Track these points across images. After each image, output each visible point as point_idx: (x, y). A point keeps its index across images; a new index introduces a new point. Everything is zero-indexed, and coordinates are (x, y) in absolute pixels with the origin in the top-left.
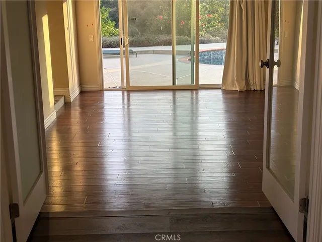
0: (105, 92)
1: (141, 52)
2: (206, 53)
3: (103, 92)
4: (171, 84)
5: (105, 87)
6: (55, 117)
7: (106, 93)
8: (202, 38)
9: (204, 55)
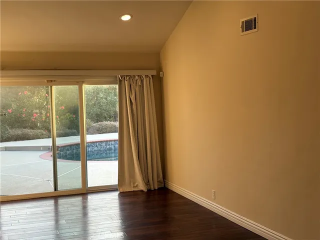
2: (69, 148)
4: (52, 189)
9: (67, 150)
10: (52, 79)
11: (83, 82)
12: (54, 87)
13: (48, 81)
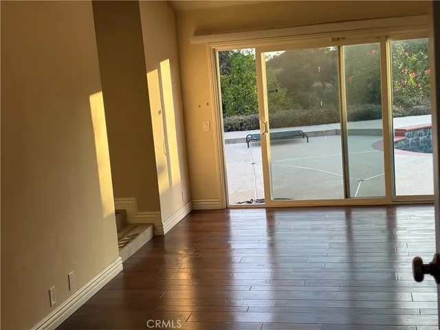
0: (231, 211)
1: (317, 134)
2: (422, 131)
3: (228, 212)
5: (232, 202)
6: (121, 268)
7: (233, 214)
8: (418, 107)
9: (419, 135)
10: (340, 35)
11: (387, 37)
12: (344, 48)
13: (333, 39)
